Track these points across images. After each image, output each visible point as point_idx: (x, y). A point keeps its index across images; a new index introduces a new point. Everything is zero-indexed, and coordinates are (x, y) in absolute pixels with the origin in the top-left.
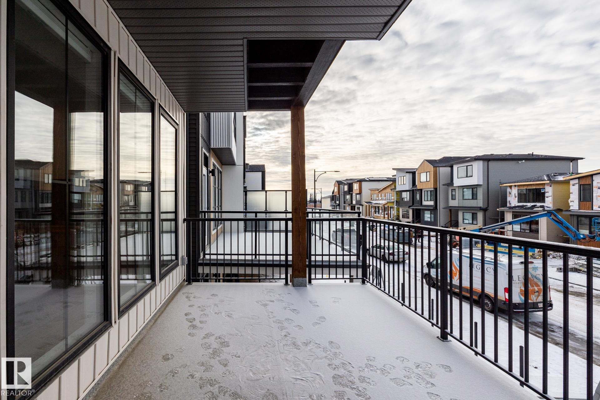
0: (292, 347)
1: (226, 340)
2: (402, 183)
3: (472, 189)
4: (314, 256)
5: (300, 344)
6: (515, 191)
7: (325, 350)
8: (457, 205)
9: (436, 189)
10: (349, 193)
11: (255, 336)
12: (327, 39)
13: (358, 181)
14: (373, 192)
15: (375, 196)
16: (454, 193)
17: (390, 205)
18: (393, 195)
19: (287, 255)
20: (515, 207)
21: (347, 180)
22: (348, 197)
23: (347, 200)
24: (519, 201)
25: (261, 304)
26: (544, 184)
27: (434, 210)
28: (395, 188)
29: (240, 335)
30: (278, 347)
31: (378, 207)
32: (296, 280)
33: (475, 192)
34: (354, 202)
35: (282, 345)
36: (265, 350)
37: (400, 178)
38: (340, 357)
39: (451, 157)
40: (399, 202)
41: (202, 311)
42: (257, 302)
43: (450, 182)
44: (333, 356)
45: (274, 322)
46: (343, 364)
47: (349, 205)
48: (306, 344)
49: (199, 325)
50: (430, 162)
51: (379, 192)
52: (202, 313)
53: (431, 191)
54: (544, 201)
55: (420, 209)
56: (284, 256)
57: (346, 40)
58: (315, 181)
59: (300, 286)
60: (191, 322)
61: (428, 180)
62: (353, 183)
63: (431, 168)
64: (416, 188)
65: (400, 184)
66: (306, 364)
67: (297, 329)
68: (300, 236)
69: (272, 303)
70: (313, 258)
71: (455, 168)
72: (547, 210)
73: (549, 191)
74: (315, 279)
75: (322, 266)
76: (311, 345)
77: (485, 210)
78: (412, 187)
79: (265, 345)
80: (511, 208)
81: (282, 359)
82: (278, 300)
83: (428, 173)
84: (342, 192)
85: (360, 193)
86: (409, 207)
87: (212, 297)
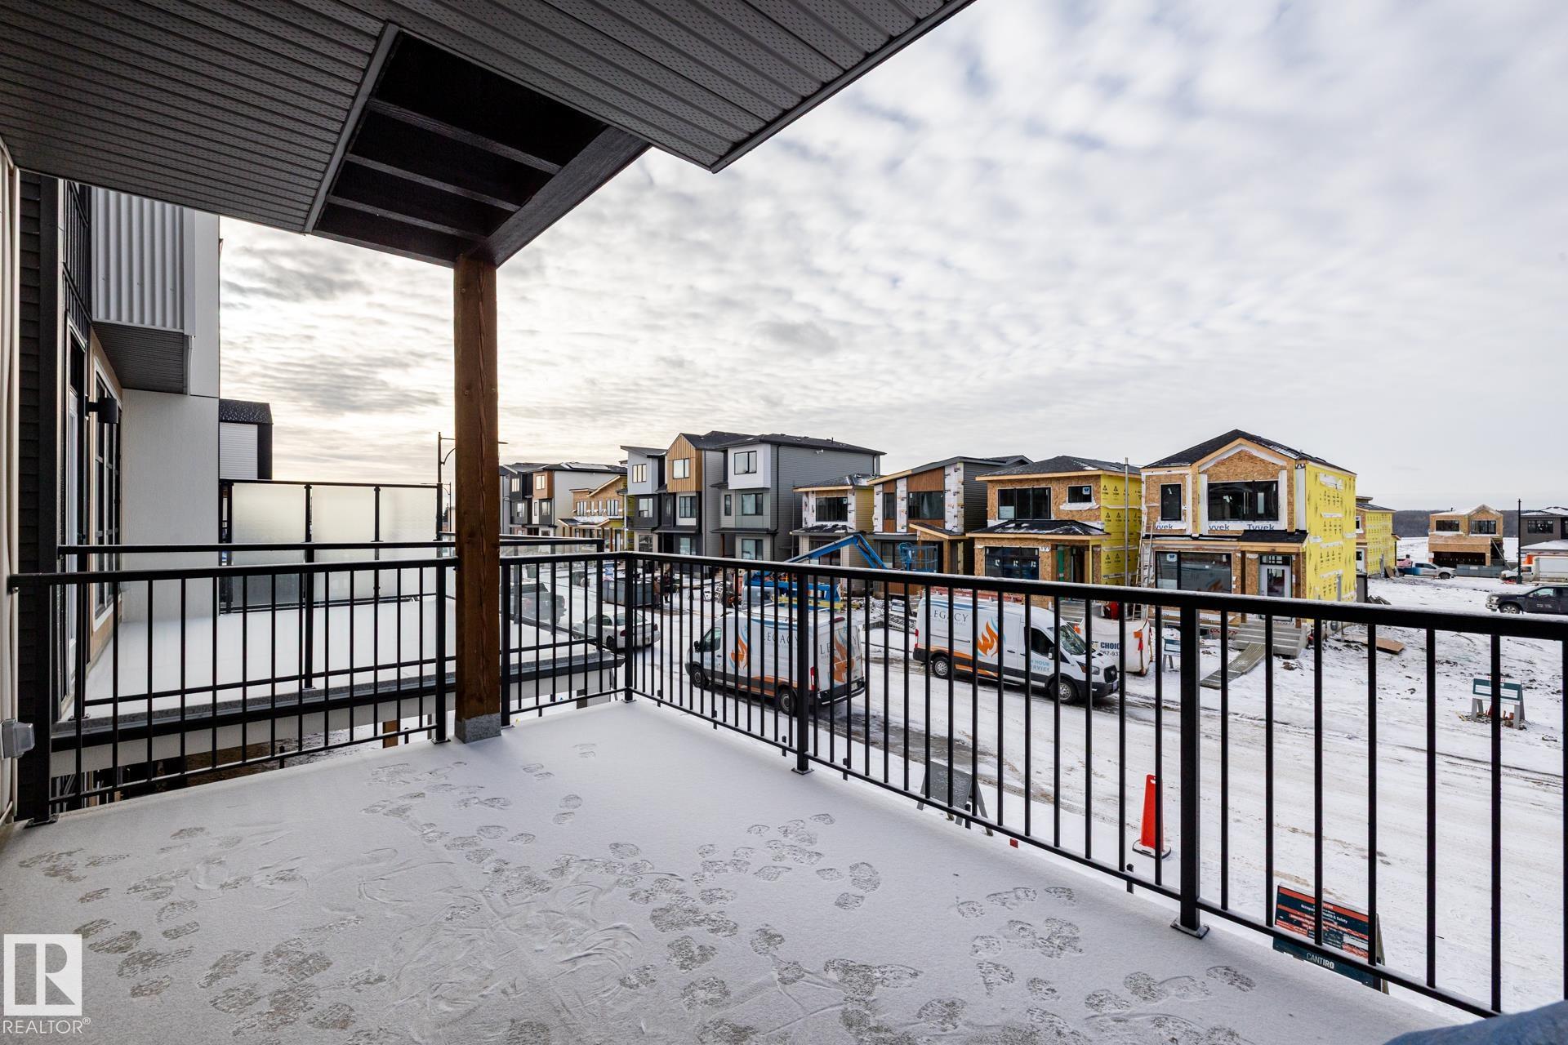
0: (527, 892)
1: (309, 951)
2: (640, 480)
3: (756, 495)
4: (517, 654)
5: (546, 877)
6: (812, 502)
7: (609, 867)
8: (733, 527)
9: (699, 493)
10: (524, 499)
11: (405, 904)
12: (615, 125)
13: (544, 470)
14: (578, 496)
15: (583, 506)
16: (728, 503)
17: (615, 526)
18: (621, 504)
19: (441, 659)
20: (813, 528)
21: (518, 465)
22: (521, 507)
23: (518, 514)
24: (818, 519)
25: (385, 811)
26: (846, 490)
27: (696, 535)
28: (626, 489)
29: (354, 918)
30: (491, 906)
31: (591, 530)
32: (470, 724)
33: (760, 502)
34: (536, 520)
35: (498, 896)
36: (454, 929)
37: (635, 467)
38: (647, 870)
39: (723, 434)
40: (634, 520)
41: (156, 896)
42: (371, 810)
43: (722, 481)
44: (631, 873)
45: (448, 848)
46: (660, 881)
47: (523, 526)
48: (560, 871)
49: (164, 945)
50: (692, 438)
51: (593, 496)
52: (161, 903)
53: (691, 497)
54: (846, 519)
55: (673, 534)
56: (434, 665)
57: (652, 145)
58: (440, 463)
59: (481, 738)
60: (121, 950)
61: (687, 475)
62: (534, 475)
63: (691, 450)
64: (664, 491)
65: (635, 480)
66: (580, 916)
67: (519, 843)
68: (484, 605)
69: (419, 800)
70: (514, 658)
71: (731, 453)
72: (851, 534)
73: (852, 501)
74: (521, 711)
75: (537, 675)
76: (572, 870)
77: (773, 534)
78: (657, 488)
79: (449, 916)
80: (808, 530)
81: (515, 931)
82: (436, 788)
83: (687, 461)
84: (507, 493)
85: (550, 499)
86: (653, 529)
87: (178, 841)
